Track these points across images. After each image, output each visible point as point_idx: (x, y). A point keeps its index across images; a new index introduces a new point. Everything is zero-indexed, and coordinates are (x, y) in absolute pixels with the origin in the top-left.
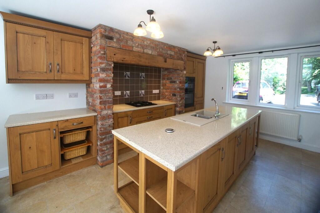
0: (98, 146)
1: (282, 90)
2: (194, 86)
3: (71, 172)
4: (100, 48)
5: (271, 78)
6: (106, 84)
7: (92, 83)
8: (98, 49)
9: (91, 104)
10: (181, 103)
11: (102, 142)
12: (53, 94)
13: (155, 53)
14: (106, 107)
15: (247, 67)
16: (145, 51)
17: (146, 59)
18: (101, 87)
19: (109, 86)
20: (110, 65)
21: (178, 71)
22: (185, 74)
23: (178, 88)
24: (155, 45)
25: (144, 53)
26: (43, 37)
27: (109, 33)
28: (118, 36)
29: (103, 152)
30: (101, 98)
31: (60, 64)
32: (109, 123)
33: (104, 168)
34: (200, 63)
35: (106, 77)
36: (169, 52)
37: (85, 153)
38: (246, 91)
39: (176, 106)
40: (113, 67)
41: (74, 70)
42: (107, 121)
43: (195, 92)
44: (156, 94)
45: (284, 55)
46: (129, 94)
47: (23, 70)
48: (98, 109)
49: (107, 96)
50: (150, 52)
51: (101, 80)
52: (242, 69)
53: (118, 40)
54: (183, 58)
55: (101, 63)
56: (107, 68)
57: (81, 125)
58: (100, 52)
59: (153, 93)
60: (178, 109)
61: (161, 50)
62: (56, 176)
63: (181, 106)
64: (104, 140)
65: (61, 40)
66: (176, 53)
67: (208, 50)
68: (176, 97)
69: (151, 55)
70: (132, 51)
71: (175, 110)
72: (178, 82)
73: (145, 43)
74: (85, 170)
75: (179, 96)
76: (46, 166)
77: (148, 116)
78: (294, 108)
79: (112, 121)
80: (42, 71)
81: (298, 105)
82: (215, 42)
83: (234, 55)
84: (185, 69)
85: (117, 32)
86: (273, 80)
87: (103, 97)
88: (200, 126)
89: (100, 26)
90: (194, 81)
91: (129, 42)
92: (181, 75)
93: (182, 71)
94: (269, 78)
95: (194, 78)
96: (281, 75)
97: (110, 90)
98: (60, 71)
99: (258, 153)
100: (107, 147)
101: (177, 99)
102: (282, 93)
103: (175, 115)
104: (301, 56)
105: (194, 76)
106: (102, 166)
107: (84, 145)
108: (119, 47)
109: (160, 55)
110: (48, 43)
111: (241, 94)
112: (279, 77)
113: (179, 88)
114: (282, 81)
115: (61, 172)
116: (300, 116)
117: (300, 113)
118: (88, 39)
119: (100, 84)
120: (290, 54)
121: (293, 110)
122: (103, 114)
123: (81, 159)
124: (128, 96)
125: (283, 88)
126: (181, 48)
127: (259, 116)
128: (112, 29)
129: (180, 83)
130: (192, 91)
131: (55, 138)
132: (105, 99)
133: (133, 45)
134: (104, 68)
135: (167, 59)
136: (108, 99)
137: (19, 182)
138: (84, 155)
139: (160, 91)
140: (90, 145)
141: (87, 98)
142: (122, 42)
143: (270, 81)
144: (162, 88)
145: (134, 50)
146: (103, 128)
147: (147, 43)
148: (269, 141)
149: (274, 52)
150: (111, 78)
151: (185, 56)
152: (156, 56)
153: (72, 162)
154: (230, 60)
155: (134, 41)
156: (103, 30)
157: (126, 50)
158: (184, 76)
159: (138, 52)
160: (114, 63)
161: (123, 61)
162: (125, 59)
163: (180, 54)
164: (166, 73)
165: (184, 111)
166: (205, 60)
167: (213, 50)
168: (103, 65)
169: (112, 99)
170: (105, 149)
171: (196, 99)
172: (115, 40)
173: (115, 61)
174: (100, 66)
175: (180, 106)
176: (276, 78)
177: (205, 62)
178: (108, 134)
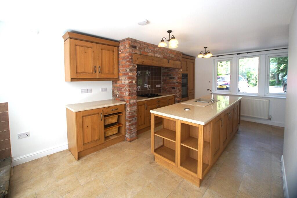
0: (127, 126)
1: (255, 83)
2: (187, 81)
3: (110, 145)
4: (129, 55)
5: (245, 73)
6: (133, 81)
7: (119, 80)
8: (127, 55)
9: (118, 96)
10: (179, 94)
11: (130, 123)
12: (92, 89)
13: (162, 56)
14: (133, 97)
15: (224, 64)
16: (156, 55)
17: (157, 61)
18: (129, 83)
19: (134, 82)
20: (135, 67)
21: (176, 69)
22: (182, 72)
23: (176, 83)
24: (162, 50)
25: (155, 57)
26: (91, 48)
27: (134, 44)
28: (139, 45)
29: (131, 131)
30: (129, 91)
31: (101, 66)
32: (134, 109)
33: (132, 142)
34: (191, 62)
35: (132, 75)
36: (171, 55)
37: (117, 132)
38: (225, 84)
39: (175, 96)
40: (137, 68)
41: (109, 71)
42: (133, 108)
43: (188, 85)
44: (158, 88)
45: (255, 56)
46: (140, 89)
47: (79, 72)
48: (127, 99)
49: (133, 89)
50: (159, 56)
51: (130, 78)
52: (220, 66)
53: (140, 48)
54: (180, 59)
55: (130, 66)
56: (133, 69)
57: (117, 110)
58: (128, 57)
59: (156, 87)
60: (177, 99)
61: (165, 54)
62: (101, 148)
63: (180, 97)
64: (132, 122)
65: (101, 49)
66: (175, 56)
67: (201, 53)
68: (175, 89)
69: (159, 58)
70: (148, 56)
71: (175, 100)
72: (176, 78)
73: (156, 49)
74: (119, 144)
75: (177, 89)
76: (96, 140)
77: (157, 105)
78: (265, 95)
79: (136, 108)
80: (90, 72)
81: (268, 93)
82: (206, 48)
83: (218, 56)
84: (181, 68)
85: (138, 43)
86: (246, 74)
87: (131, 90)
88: (204, 106)
89: (128, 39)
90: (187, 77)
91: (146, 49)
92: (179, 73)
93: (179, 69)
94: (243, 72)
95: (187, 74)
96: (253, 70)
97: (135, 85)
98: (101, 72)
99: (240, 129)
100: (133, 127)
101: (176, 91)
102: (255, 85)
103: (175, 103)
104: (268, 56)
105: (187, 73)
106: (130, 141)
107: (117, 126)
108: (140, 53)
109: (165, 58)
110: (93, 52)
111: (222, 87)
112: (252, 72)
113: (178, 82)
114: (254, 75)
115: (104, 145)
116: (269, 101)
117: (268, 99)
118: (117, 48)
119: (129, 81)
120: (260, 55)
121: (264, 96)
122: (131, 102)
123: (116, 137)
124: (140, 90)
125: (255, 81)
126: (178, 52)
127: (240, 102)
128: (135, 41)
129: (178, 78)
130: (186, 85)
131: (102, 120)
132: (132, 91)
133: (149, 51)
134: (131, 69)
135: (170, 60)
136: (133, 92)
137: (81, 150)
138: (117, 134)
139: (161, 85)
140: (121, 126)
141: (113, 91)
142: (142, 50)
143: (244, 75)
144: (162, 83)
145: (149, 55)
146: (131, 113)
147: (157, 49)
148: (247, 121)
149: (248, 53)
150: (135, 76)
151: (181, 58)
152: (162, 58)
153: (110, 138)
154: (214, 60)
155: (149, 49)
156: (130, 42)
157: (144, 55)
158: (181, 73)
159: (151, 56)
160: (137, 65)
161: (142, 63)
162: (144, 62)
163: (178, 57)
164: (166, 71)
165: (181, 101)
166: (194, 60)
167: (205, 53)
168: (131, 67)
169: (136, 92)
170: (132, 128)
171: (189, 91)
172: (137, 49)
173: (138, 63)
174: (129, 67)
175: (178, 96)
176: (249, 72)
177: (194, 62)
178: (134, 117)
